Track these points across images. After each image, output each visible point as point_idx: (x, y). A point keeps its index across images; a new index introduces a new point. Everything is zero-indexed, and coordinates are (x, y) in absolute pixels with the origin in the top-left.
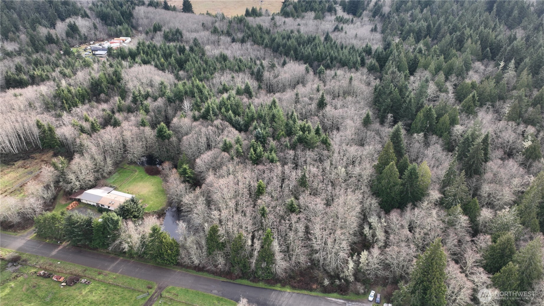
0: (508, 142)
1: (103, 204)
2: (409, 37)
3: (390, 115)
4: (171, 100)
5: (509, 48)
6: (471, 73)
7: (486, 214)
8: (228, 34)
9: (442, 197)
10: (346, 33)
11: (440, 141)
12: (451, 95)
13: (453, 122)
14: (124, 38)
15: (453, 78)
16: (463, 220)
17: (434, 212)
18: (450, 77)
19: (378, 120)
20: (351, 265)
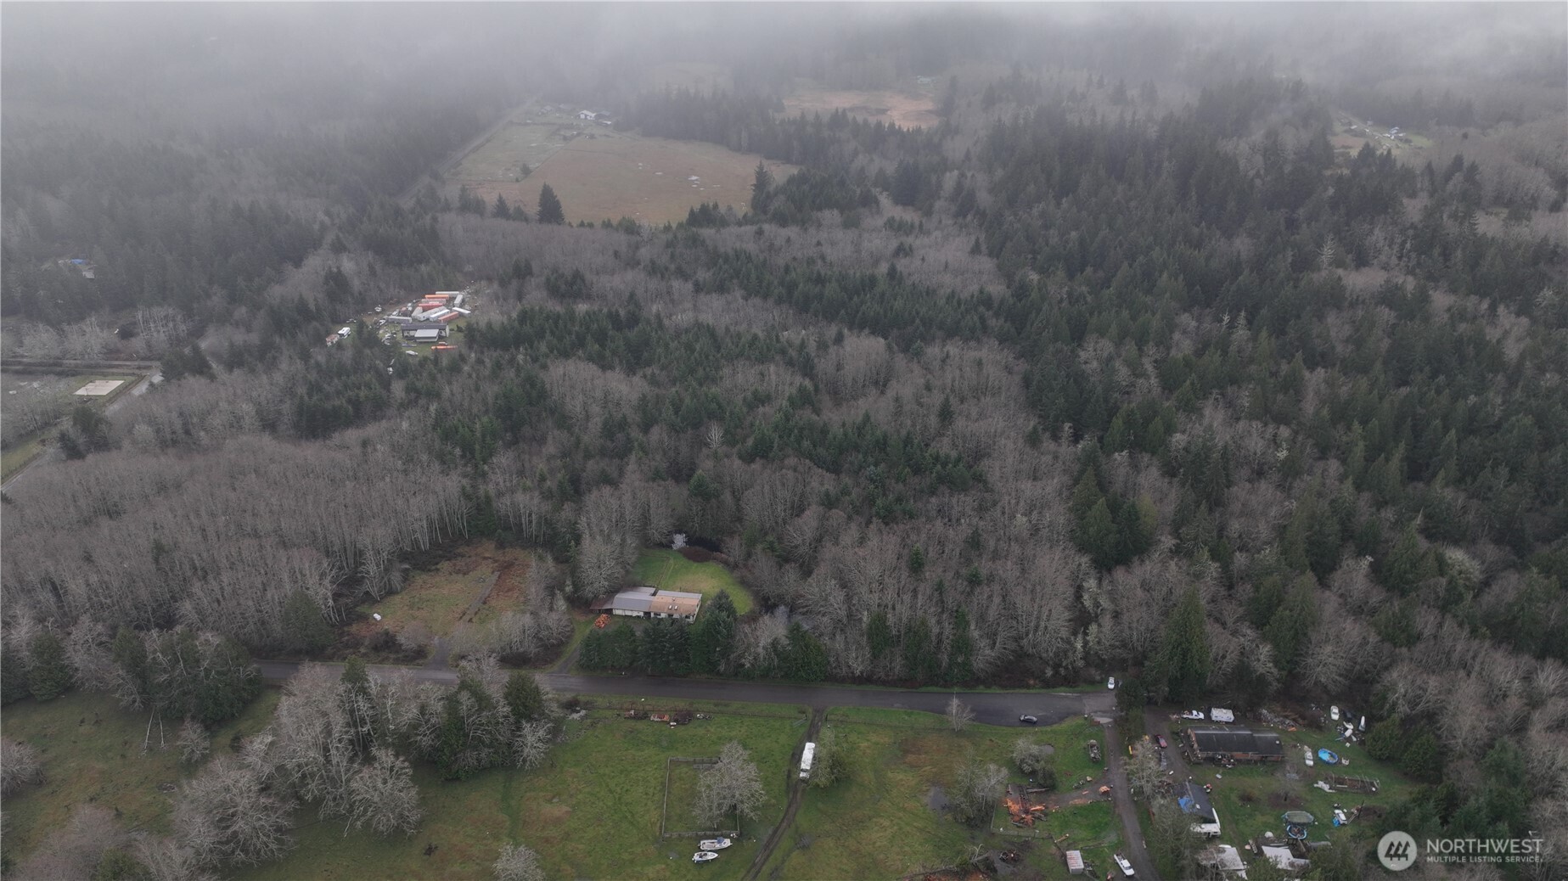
0: (1255, 454)
1: (657, 611)
2: (1052, 268)
3: (1067, 426)
4: (678, 428)
5: (1234, 288)
6: (1177, 336)
7: (1240, 559)
8: (682, 274)
9: (1177, 543)
10: (923, 259)
11: (1155, 461)
12: (1153, 381)
13: (1170, 429)
14: (446, 294)
15: (1151, 349)
16: (1213, 568)
17: (1172, 563)
18: (1146, 349)
19: (1047, 434)
20: (1079, 645)
